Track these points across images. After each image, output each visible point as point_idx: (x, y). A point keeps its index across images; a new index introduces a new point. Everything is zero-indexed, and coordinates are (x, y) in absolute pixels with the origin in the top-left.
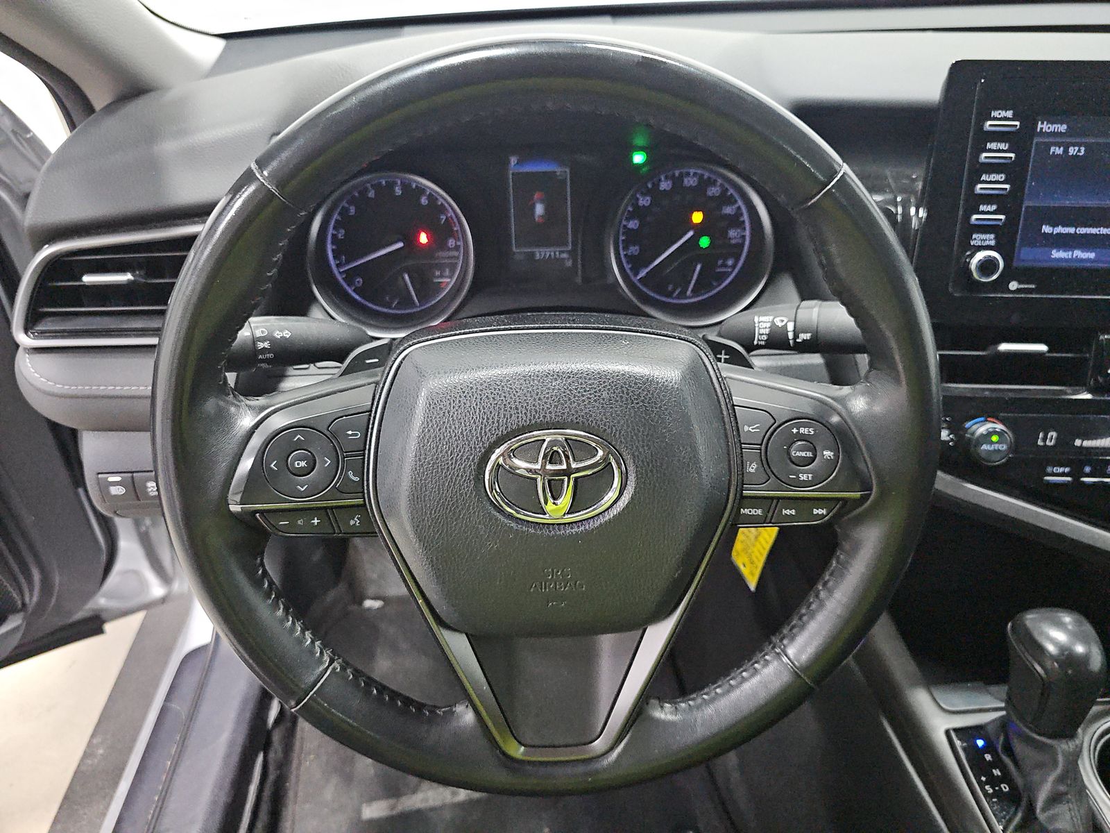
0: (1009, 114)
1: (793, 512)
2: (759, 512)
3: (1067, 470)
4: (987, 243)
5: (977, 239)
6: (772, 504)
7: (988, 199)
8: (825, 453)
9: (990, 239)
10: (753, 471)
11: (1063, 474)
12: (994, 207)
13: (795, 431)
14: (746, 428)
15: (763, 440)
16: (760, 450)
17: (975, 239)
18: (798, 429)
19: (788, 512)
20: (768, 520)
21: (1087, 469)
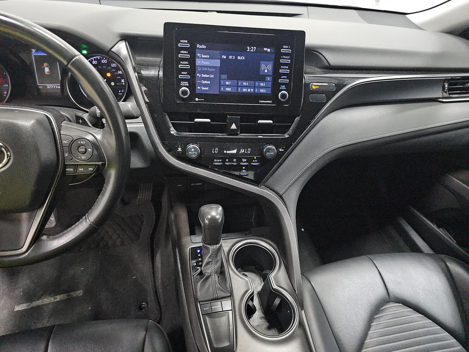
0: (186, 41)
1: (82, 169)
2: (72, 170)
3: (221, 160)
4: (186, 85)
5: (183, 83)
6: (75, 167)
7: (184, 70)
8: (89, 150)
9: (187, 84)
10: (67, 156)
11: (220, 162)
12: (186, 73)
13: (79, 142)
14: (64, 142)
15: (69, 145)
16: (69, 149)
17: (182, 83)
18: (80, 142)
19: (81, 169)
20: (75, 173)
21: (227, 160)
